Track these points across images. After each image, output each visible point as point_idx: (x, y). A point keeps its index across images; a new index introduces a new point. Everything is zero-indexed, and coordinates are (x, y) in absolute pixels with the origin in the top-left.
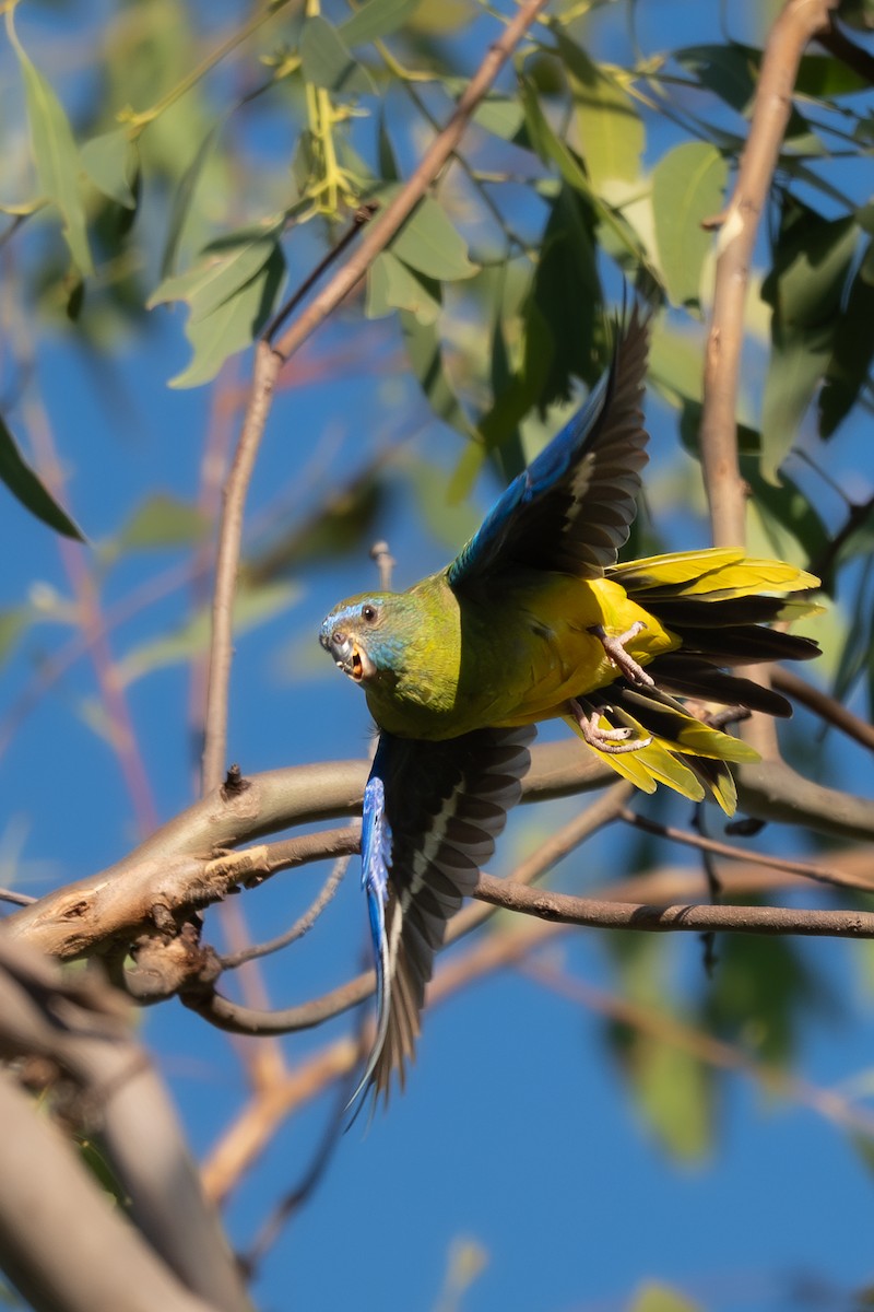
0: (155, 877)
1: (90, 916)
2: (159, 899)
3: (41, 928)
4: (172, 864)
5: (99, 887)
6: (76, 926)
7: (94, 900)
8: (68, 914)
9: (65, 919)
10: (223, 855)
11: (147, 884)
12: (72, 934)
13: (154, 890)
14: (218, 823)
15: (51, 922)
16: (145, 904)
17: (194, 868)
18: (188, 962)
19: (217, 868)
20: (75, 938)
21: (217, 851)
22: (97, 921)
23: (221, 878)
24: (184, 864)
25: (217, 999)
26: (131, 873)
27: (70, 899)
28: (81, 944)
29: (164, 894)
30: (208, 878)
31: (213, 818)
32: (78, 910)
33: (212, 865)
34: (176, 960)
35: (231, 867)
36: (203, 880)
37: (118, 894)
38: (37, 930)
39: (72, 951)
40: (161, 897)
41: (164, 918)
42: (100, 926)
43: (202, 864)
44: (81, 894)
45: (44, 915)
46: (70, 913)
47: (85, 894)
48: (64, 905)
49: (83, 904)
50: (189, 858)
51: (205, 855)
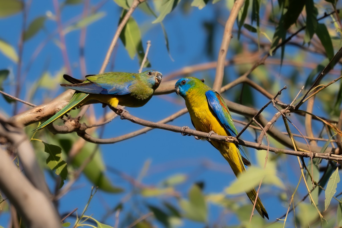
0: (57, 105)
1: (42, 112)
3: (31, 114)
4: (61, 102)
5: (45, 106)
6: (39, 114)
7: (43, 109)
8: (37, 112)
11: (55, 106)
12: (38, 116)
13: (56, 108)
15: (33, 113)
18: (76, 126)
22: (43, 114)
24: (64, 102)
25: (86, 135)
26: (52, 103)
27: (38, 108)
28: (40, 118)
31: (71, 93)
32: (39, 111)
34: (73, 125)
37: (49, 108)
38: (30, 115)
39: (38, 120)
40: (58, 109)
42: (44, 115)
44: (40, 107)
45: (32, 111)
47: (41, 108)
48: (36, 110)
49: (41, 110)
50: (65, 101)
51: (68, 101)
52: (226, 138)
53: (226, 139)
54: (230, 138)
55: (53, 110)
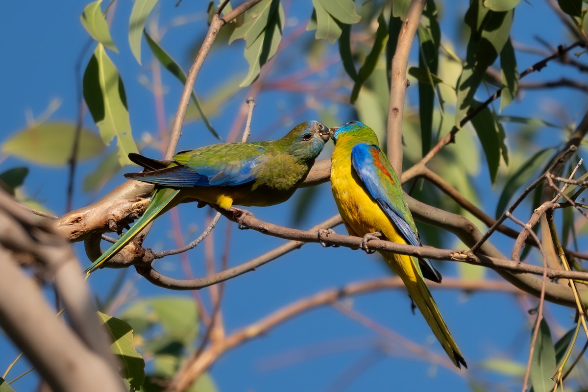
0: (111, 208)
1: (82, 223)
2: (112, 217)
3: (62, 227)
4: (118, 203)
5: (88, 211)
6: (76, 227)
7: (85, 217)
8: (73, 222)
9: (72, 224)
10: (140, 200)
11: (107, 210)
12: (74, 230)
13: (110, 214)
14: (139, 187)
15: (66, 225)
16: (105, 219)
17: (127, 205)
18: (136, 252)
19: (137, 205)
20: (75, 232)
21: (138, 198)
22: (85, 225)
23: (138, 209)
24: (123, 203)
25: (152, 271)
26: (101, 206)
27: (74, 216)
28: (79, 234)
29: (113, 215)
30: (133, 209)
31: (137, 185)
32: (77, 220)
33: (135, 204)
34: (131, 251)
35: (142, 205)
36: (131, 210)
37: (95, 215)
38: (59, 228)
39: (74, 237)
40: (112, 216)
41: (112, 225)
42: (86, 227)
43: (131, 203)
44: (79, 214)
45: (63, 222)
46: (74, 221)
47: (81, 214)
48: (72, 218)
49: (80, 218)
50: (126, 201)
51: (133, 200)
52: (452, 253)
53: (452, 255)
54: (459, 253)
55: (102, 218)
